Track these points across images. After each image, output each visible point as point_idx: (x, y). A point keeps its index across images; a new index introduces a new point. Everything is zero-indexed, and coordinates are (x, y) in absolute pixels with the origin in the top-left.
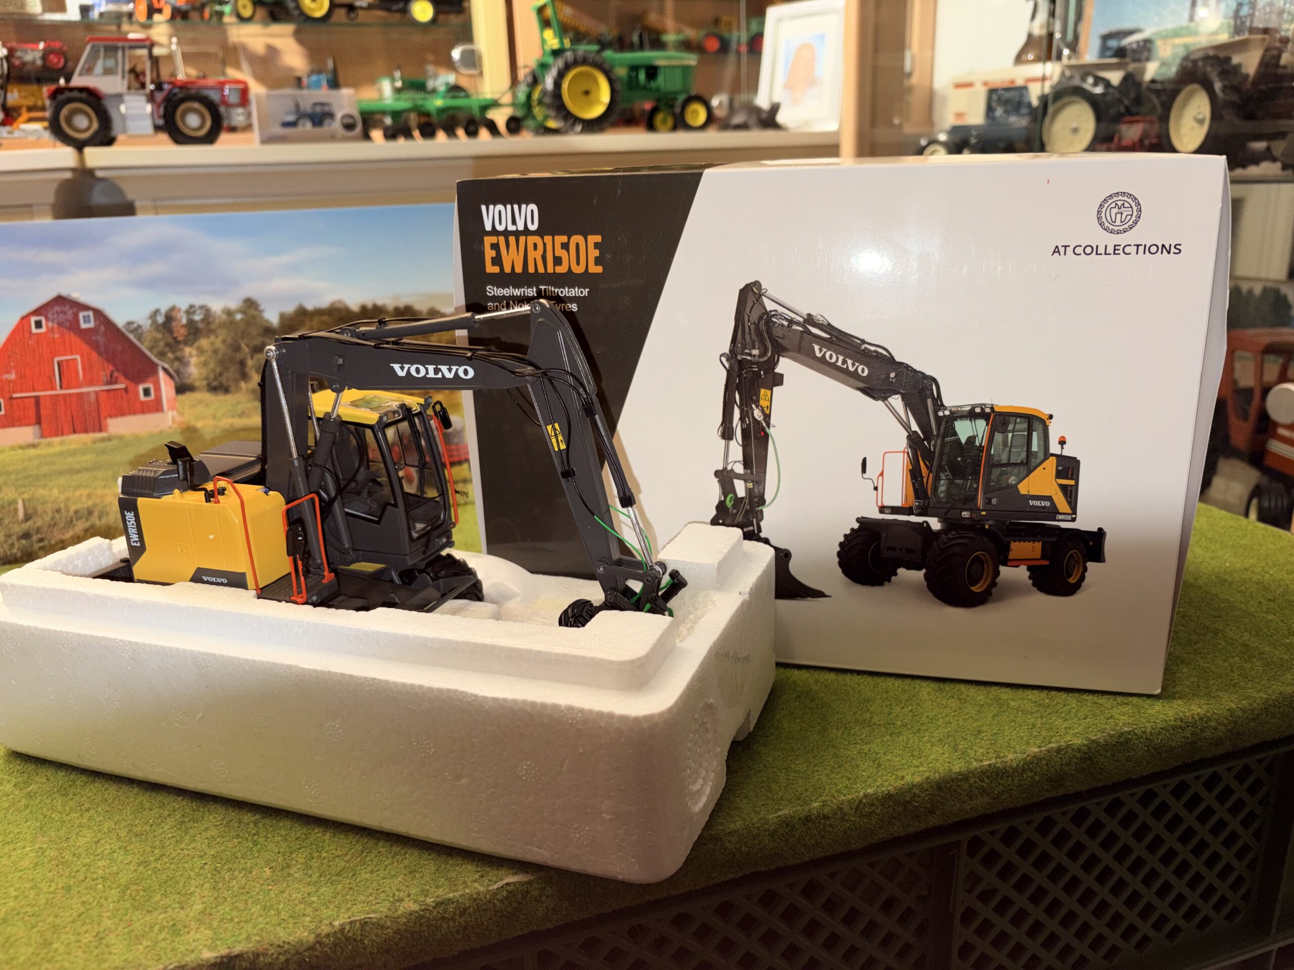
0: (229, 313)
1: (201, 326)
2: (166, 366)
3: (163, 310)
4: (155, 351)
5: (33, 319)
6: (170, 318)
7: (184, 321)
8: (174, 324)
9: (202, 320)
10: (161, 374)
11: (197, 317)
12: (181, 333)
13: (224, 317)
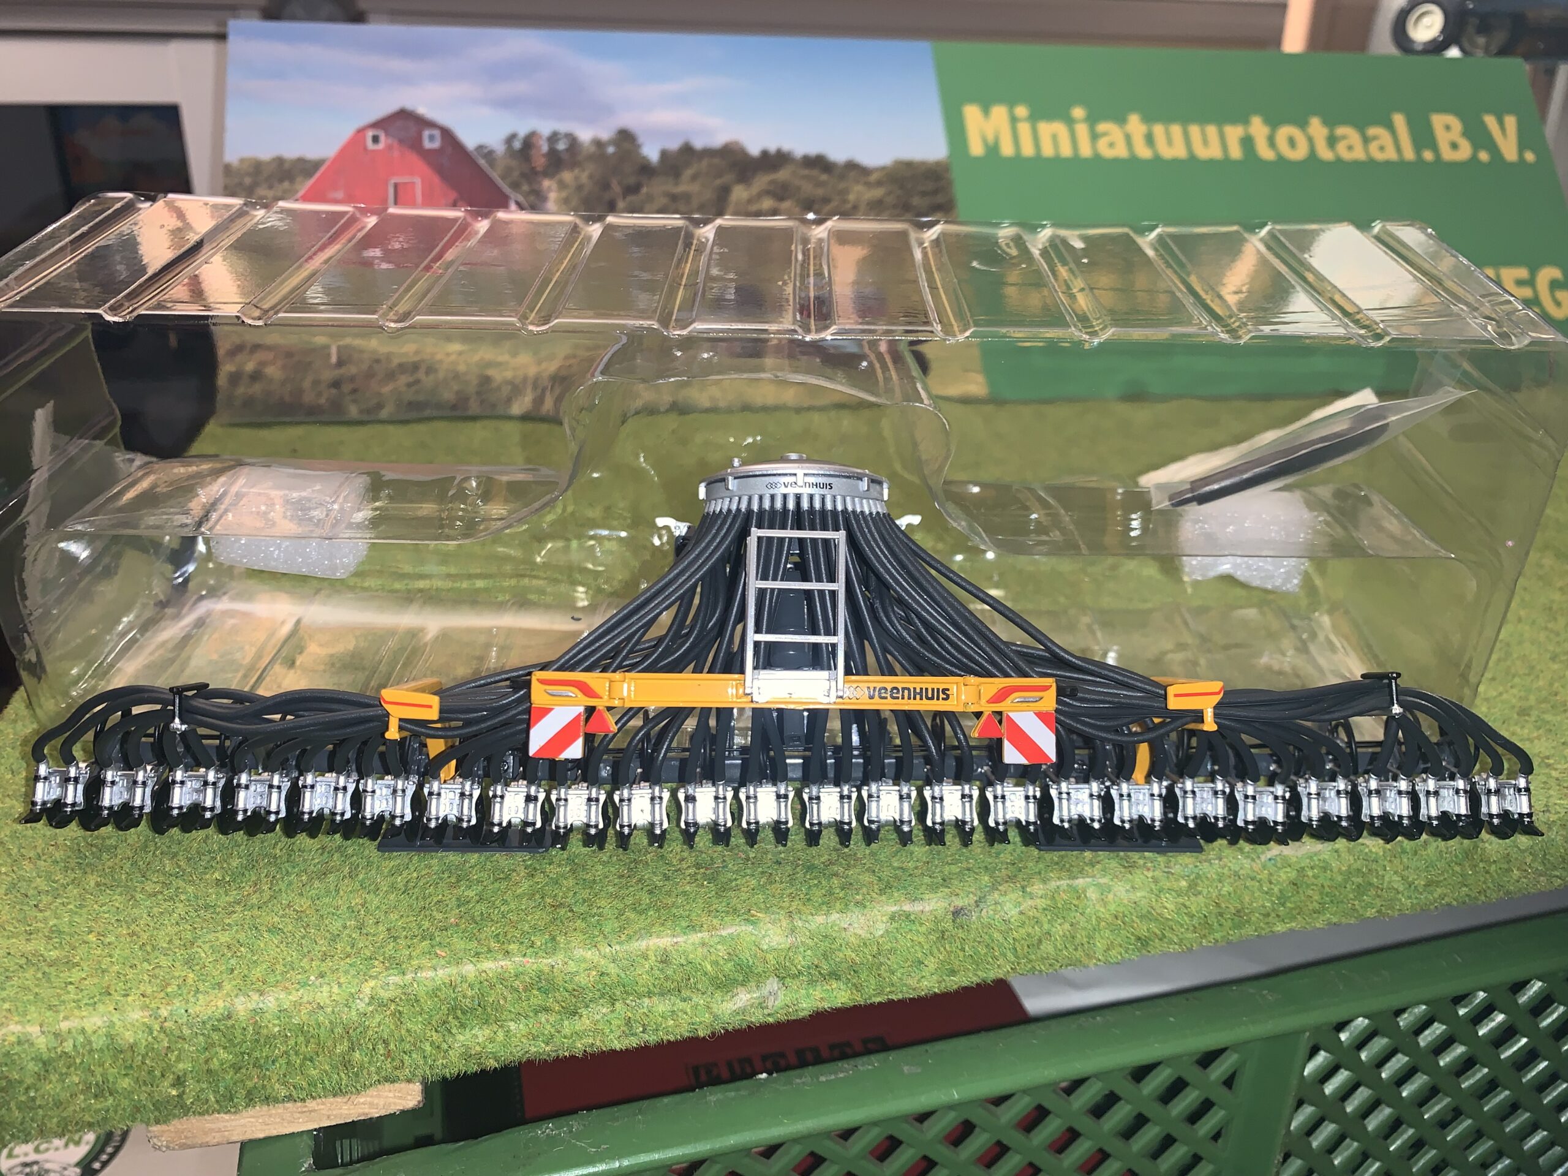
0: (598, 144)
1: (565, 156)
2: (521, 199)
3: (521, 135)
4: (508, 181)
6: (529, 142)
7: (545, 148)
8: (533, 152)
9: (567, 150)
11: (561, 146)
12: (540, 162)
13: (593, 149)
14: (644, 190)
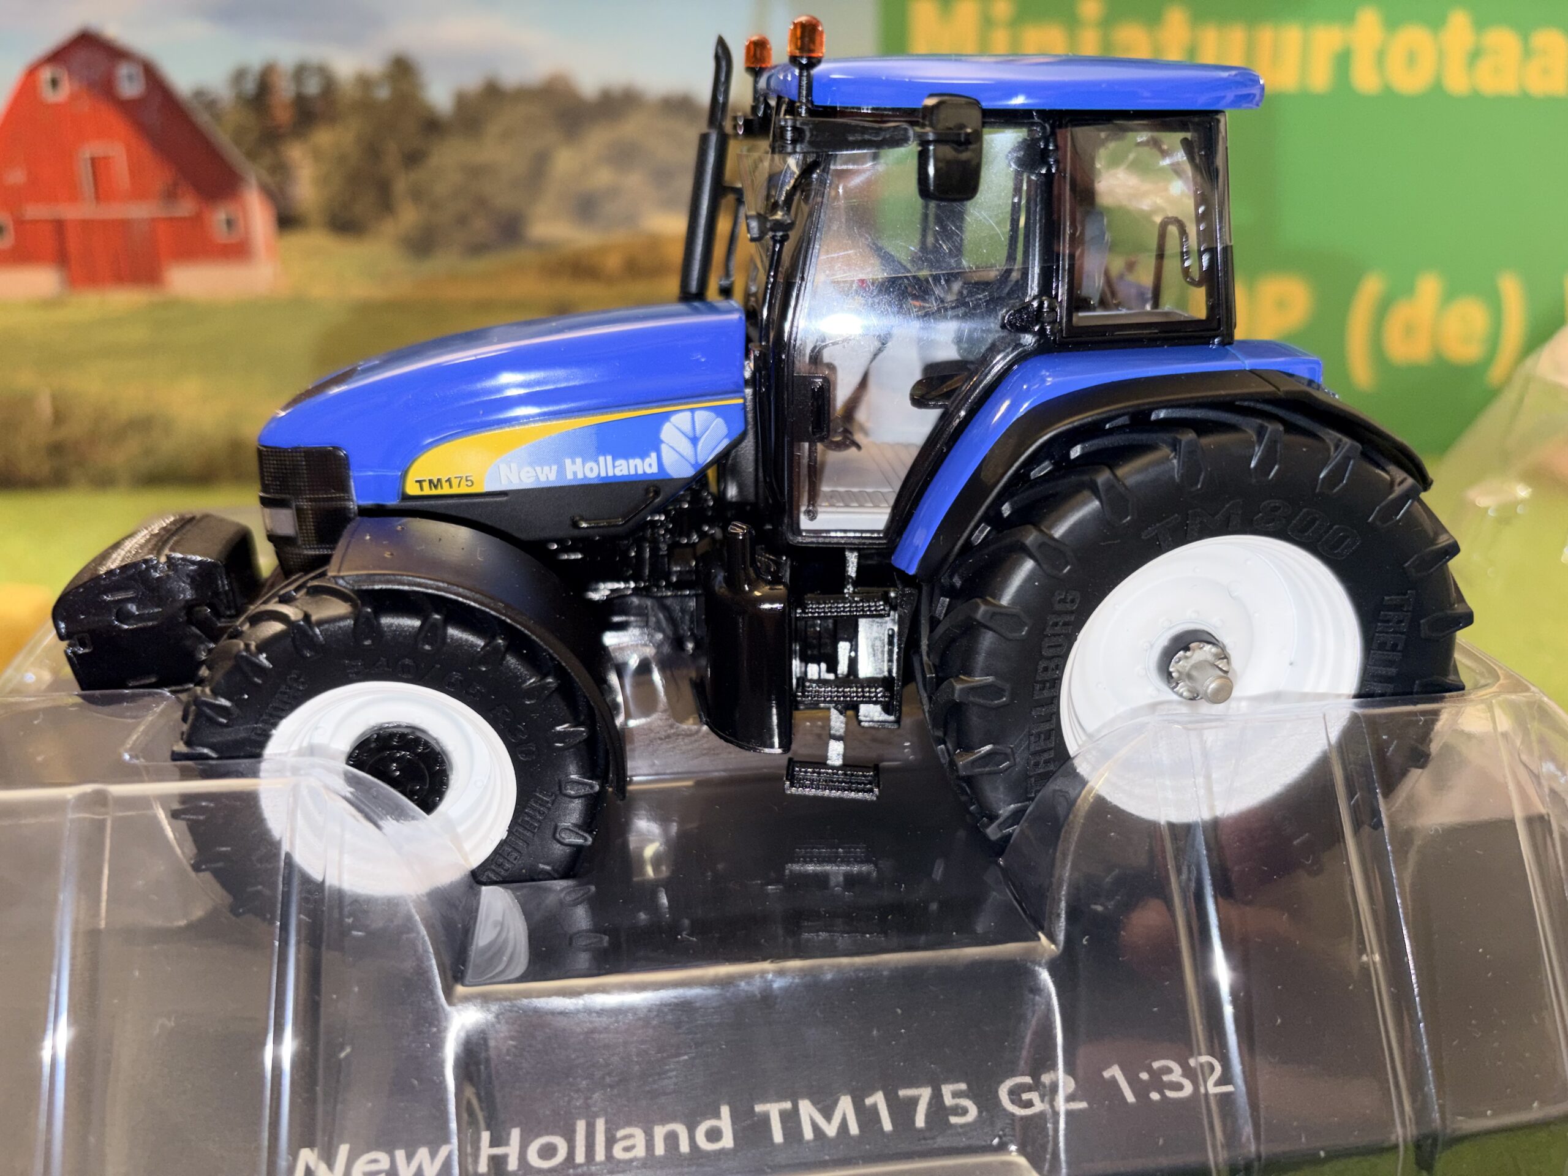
0: (365, 82)
1: (319, 105)
2: (261, 175)
3: (254, 70)
4: (240, 147)
5: (46, 74)
6: (266, 86)
7: (289, 95)
8: (273, 99)
9: (320, 95)
10: (252, 190)
11: (312, 87)
13: (357, 92)
14: (432, 160)
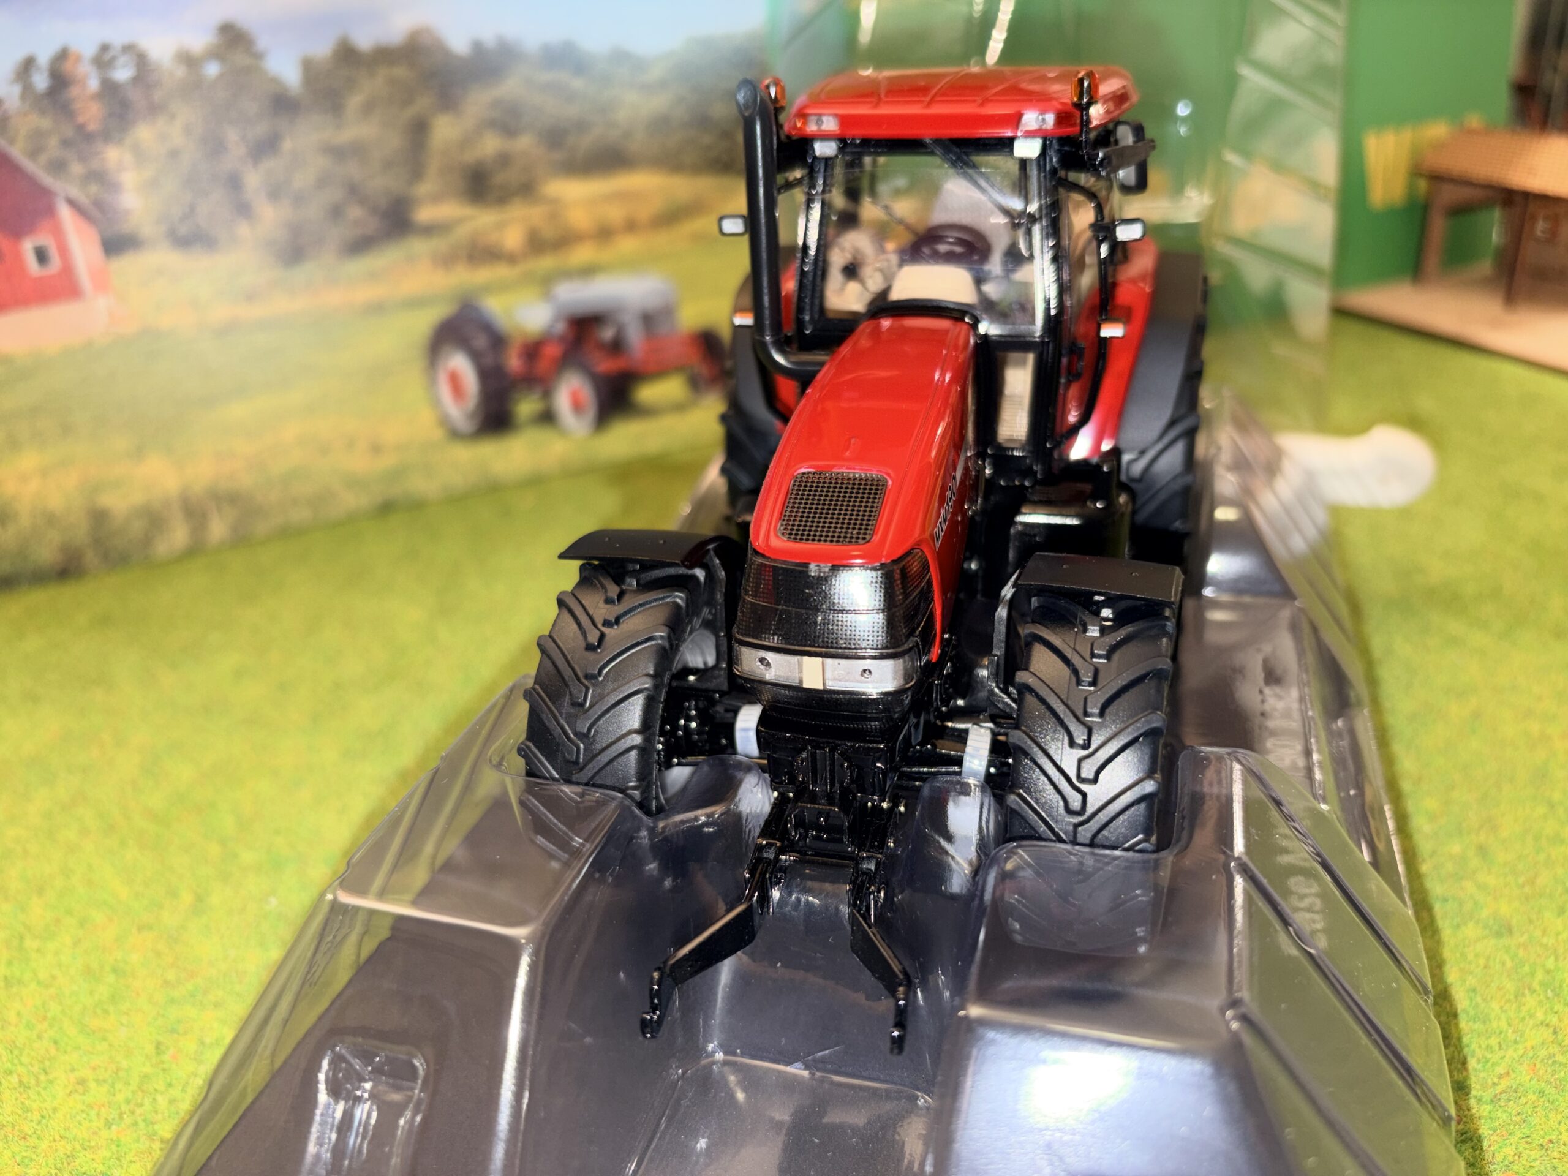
0: (189, 60)
1: (134, 93)
2: (75, 192)
3: (44, 59)
4: (43, 158)
6: (60, 76)
7: (93, 84)
8: (74, 91)
9: (133, 80)
10: (65, 213)
11: (123, 73)
12: (92, 114)
13: (181, 72)
14: (287, 145)
